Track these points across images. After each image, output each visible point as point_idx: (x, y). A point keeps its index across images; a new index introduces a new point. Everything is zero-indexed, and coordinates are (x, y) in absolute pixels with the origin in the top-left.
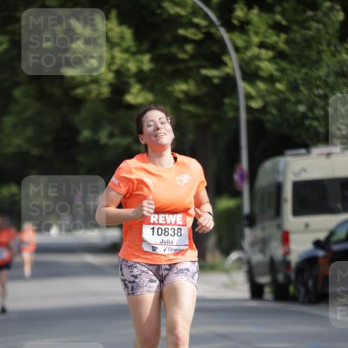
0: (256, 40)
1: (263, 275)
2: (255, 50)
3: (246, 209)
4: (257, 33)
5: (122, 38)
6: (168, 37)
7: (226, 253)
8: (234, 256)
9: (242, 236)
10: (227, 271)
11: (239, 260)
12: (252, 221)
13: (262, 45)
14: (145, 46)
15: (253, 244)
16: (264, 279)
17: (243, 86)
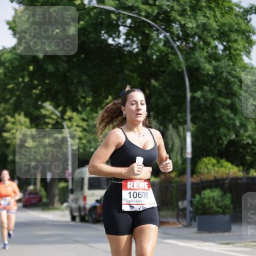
0: (75, 124)
1: (76, 212)
2: (75, 128)
3: (70, 187)
4: (76, 122)
5: (25, 122)
6: (42, 122)
7: (62, 203)
8: (65, 205)
9: (68, 197)
10: (62, 210)
11: (67, 206)
12: (72, 191)
13: (77, 126)
14: (34, 125)
15: (73, 200)
16: (76, 214)
17: (70, 141)
